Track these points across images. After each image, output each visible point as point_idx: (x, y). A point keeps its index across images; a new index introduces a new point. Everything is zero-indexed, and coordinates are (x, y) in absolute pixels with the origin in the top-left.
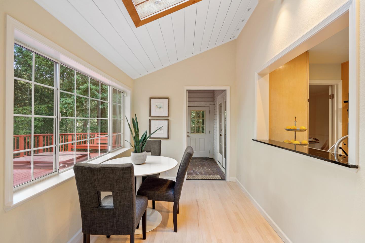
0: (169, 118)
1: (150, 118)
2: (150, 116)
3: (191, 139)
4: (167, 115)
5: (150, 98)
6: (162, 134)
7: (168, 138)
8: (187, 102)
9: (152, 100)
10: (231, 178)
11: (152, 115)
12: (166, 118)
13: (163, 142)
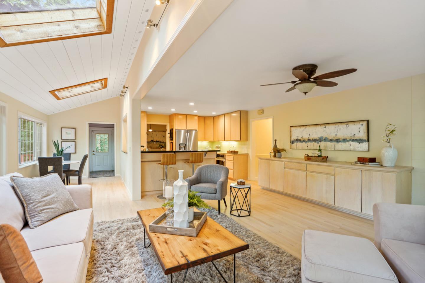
0: (76, 141)
1: (62, 141)
2: (62, 139)
3: (96, 157)
4: (74, 139)
5: (62, 128)
6: (71, 150)
7: (75, 153)
8: (89, 127)
9: (63, 129)
10: (117, 174)
11: (63, 138)
12: (74, 141)
13: (72, 155)
